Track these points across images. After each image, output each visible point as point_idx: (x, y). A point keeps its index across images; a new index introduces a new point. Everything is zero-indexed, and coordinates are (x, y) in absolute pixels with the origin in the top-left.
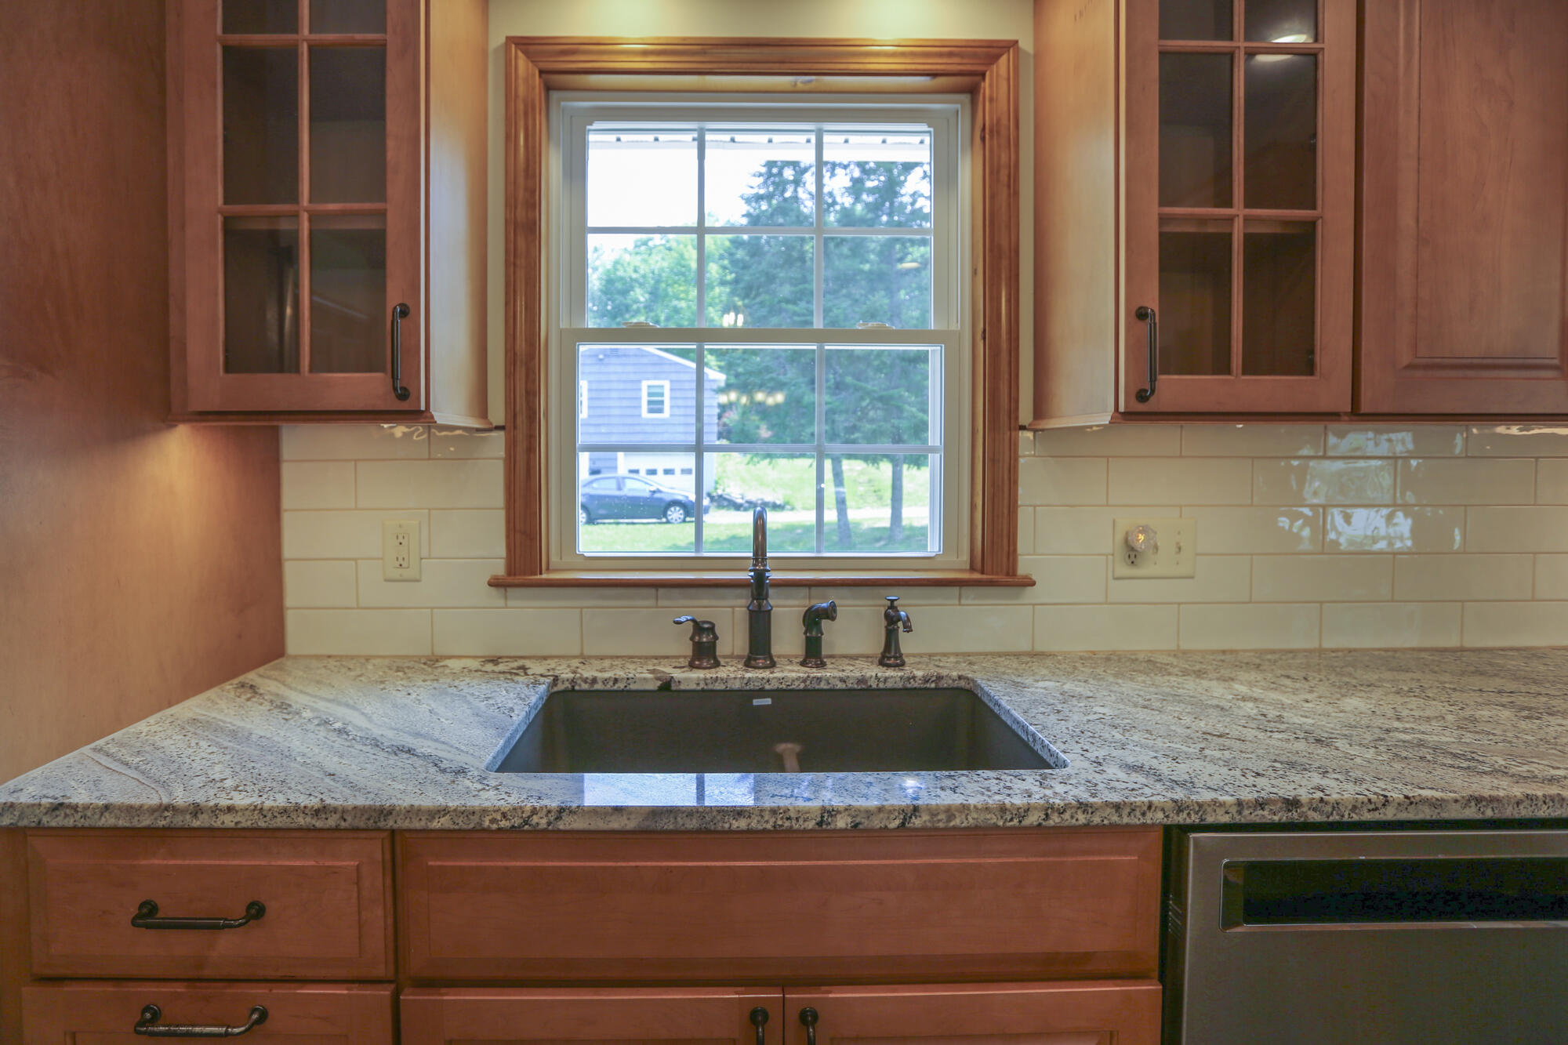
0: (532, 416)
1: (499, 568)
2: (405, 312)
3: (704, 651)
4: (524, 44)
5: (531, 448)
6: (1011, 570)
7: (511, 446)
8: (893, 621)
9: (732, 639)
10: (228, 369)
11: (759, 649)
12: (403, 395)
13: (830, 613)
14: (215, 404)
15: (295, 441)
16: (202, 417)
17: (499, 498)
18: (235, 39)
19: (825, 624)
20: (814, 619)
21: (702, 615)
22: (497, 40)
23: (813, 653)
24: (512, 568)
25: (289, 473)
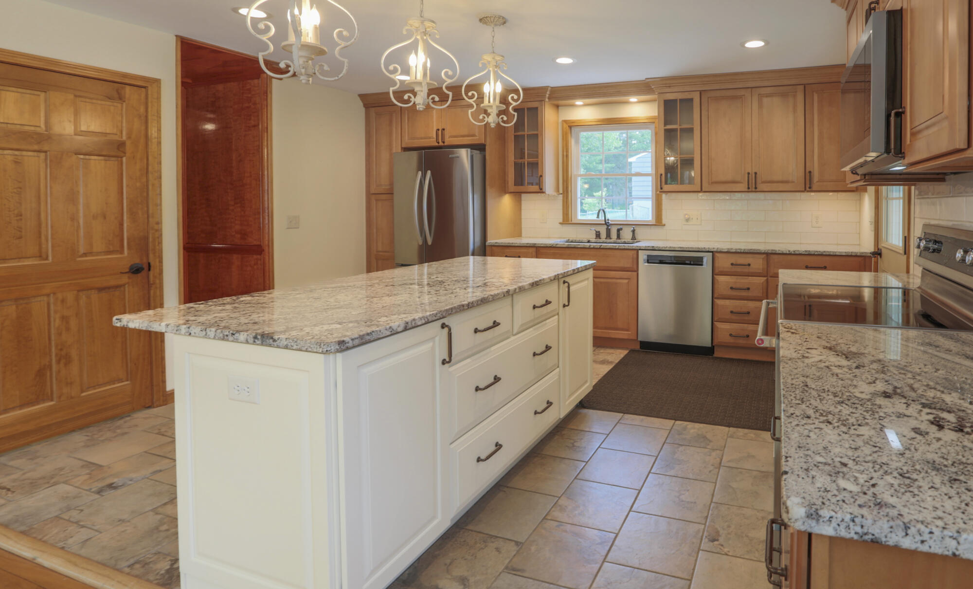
0: (567, 192)
1: (561, 221)
2: (541, 176)
3: (598, 235)
4: (565, 121)
5: (567, 198)
6: (661, 223)
7: (563, 197)
8: (633, 231)
9: (603, 235)
10: (515, 185)
11: (608, 235)
12: (541, 189)
13: (621, 229)
14: (512, 191)
15: (524, 196)
16: (511, 193)
17: (561, 207)
18: (516, 134)
19: (621, 231)
20: (619, 230)
21: (597, 230)
22: (560, 120)
23: (619, 237)
24: (563, 221)
25: (523, 202)
